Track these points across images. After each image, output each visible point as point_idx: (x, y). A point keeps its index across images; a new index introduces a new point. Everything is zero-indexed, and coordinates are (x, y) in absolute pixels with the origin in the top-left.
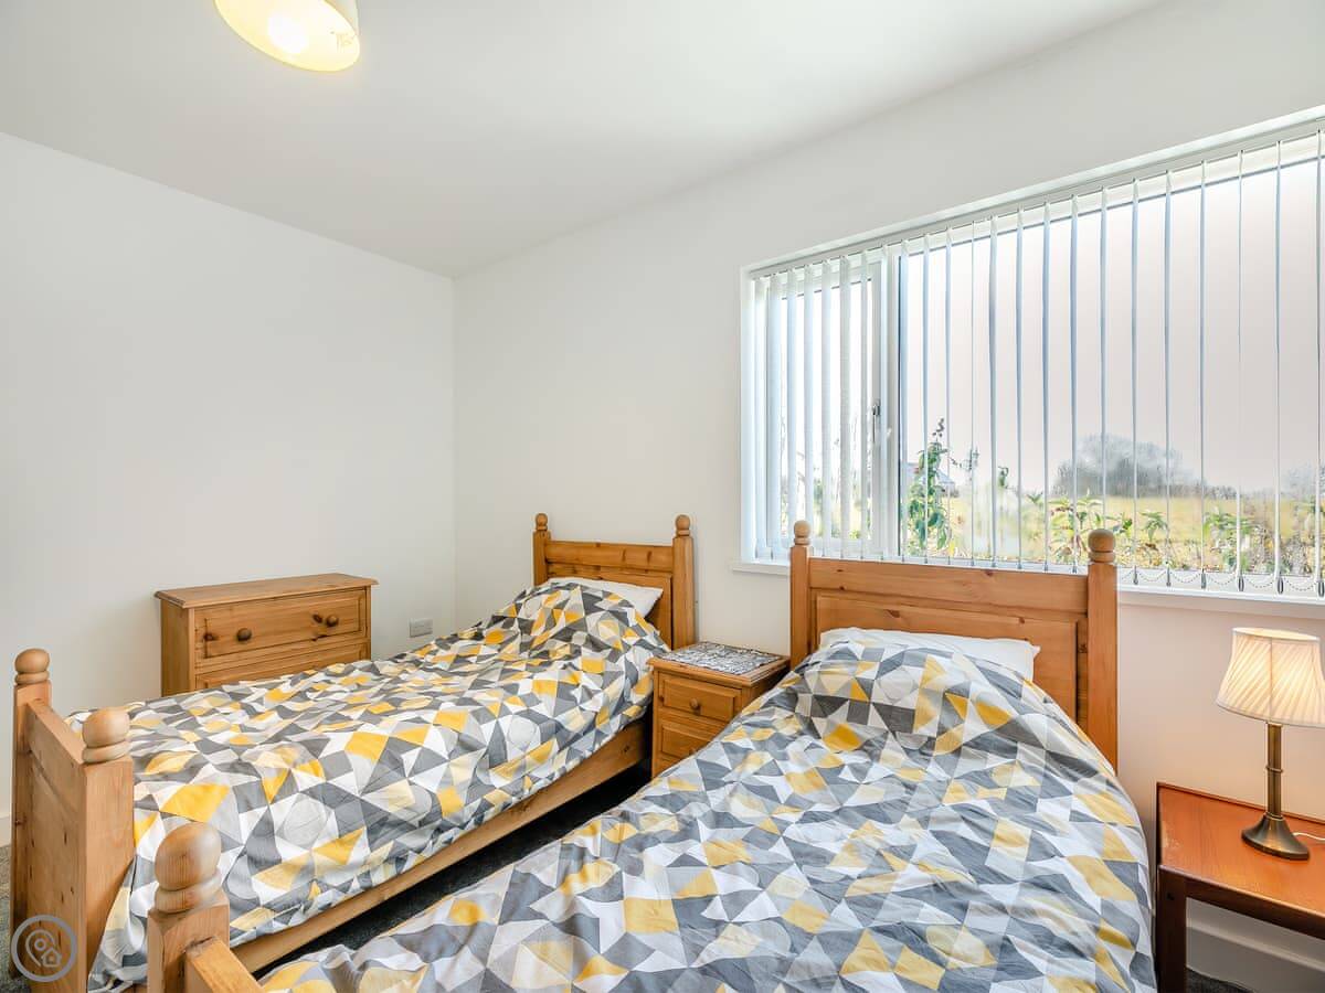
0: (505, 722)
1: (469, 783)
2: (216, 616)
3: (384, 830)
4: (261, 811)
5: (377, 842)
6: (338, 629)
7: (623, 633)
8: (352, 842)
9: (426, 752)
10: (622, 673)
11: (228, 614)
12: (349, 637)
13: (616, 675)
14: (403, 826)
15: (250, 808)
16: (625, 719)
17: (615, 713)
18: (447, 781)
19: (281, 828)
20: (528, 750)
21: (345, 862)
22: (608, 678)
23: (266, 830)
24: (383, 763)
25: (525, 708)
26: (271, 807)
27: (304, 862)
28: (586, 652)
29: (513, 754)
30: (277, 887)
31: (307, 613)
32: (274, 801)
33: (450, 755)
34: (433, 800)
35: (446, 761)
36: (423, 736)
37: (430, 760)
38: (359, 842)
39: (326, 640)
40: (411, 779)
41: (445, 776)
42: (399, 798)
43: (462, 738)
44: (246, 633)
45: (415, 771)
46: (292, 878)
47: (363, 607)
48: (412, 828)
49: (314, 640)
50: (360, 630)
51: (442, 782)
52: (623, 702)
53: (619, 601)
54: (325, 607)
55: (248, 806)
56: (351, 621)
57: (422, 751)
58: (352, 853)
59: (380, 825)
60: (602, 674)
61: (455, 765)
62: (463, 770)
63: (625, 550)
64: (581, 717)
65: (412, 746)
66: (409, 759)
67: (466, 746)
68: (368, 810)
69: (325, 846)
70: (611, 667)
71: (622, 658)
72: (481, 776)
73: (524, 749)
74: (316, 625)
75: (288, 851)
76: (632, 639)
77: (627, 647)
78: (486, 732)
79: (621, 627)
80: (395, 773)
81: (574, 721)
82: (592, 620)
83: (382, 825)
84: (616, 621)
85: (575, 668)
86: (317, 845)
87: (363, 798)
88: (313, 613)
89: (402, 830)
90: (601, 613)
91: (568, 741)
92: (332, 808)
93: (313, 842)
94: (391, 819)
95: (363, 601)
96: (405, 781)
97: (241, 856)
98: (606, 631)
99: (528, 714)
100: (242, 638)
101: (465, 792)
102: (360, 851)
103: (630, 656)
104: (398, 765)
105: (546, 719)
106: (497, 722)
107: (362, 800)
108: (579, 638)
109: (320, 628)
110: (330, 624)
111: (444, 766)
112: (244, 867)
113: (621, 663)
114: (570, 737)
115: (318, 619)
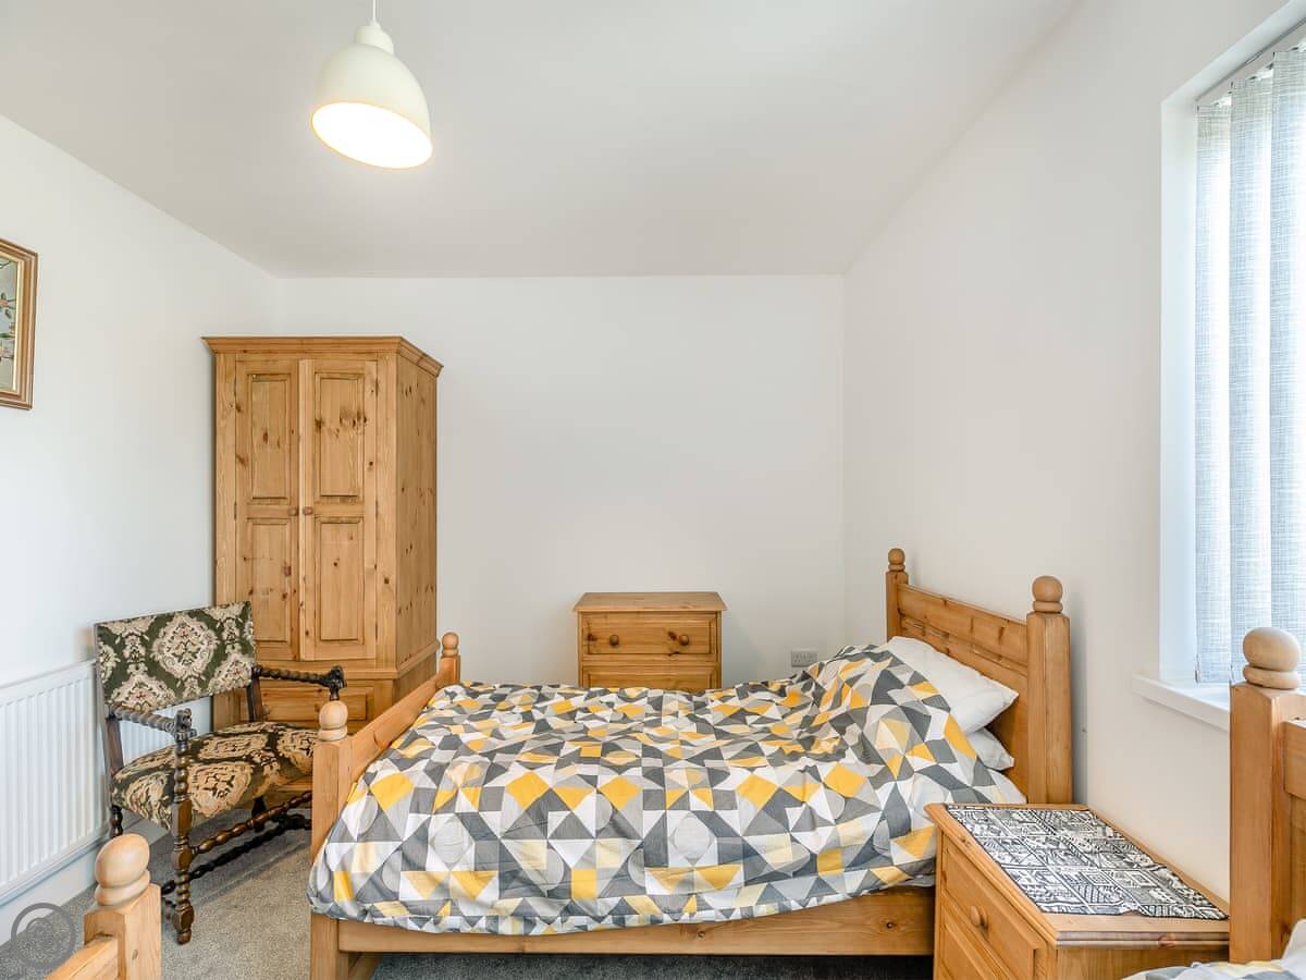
0: (675, 818)
1: (614, 874)
2: (597, 621)
3: (515, 883)
4: (424, 817)
5: (507, 892)
6: (692, 649)
7: (910, 747)
8: (486, 880)
9: (573, 819)
10: (878, 810)
11: (603, 621)
12: (701, 658)
13: (868, 809)
14: (533, 889)
15: (418, 812)
16: (871, 882)
17: (855, 864)
18: (588, 859)
19: (434, 839)
20: (697, 865)
21: (474, 897)
22: (853, 808)
23: (422, 836)
24: (529, 814)
25: (711, 810)
26: (434, 817)
27: (442, 879)
28: (851, 757)
29: (676, 861)
30: (419, 891)
31: (663, 629)
32: (436, 813)
33: (598, 832)
34: (565, 874)
35: (591, 837)
36: (578, 801)
37: (574, 829)
38: (490, 883)
39: (679, 657)
40: (551, 841)
41: (587, 853)
42: (533, 855)
43: (616, 818)
44: (615, 639)
45: (557, 835)
46: (432, 889)
47: (714, 631)
48: (541, 894)
49: (670, 655)
50: (710, 653)
51: (582, 859)
52: (869, 855)
53: (930, 695)
54: (680, 625)
55: (416, 809)
56: (703, 643)
57: (569, 815)
58: (484, 891)
59: (511, 877)
60: (846, 799)
61: (602, 846)
62: (612, 855)
63: (976, 615)
64: (789, 849)
65: (564, 807)
66: (555, 819)
67: (617, 827)
68: (505, 856)
69: (462, 872)
70: (865, 794)
71: (888, 787)
72: (633, 871)
73: (693, 861)
74: (671, 642)
75: (434, 864)
76: (921, 761)
77: (907, 771)
78: (647, 821)
79: (912, 737)
80: (536, 829)
81: (778, 851)
82: (876, 713)
83: (514, 877)
84: (908, 726)
85: (818, 778)
86: (457, 868)
87: (503, 841)
88: (668, 629)
89: (532, 891)
90: (889, 707)
91: (762, 876)
92: (476, 840)
93: (455, 864)
94: (521, 874)
95: (713, 626)
96: (545, 841)
97: (398, 849)
98: (888, 735)
99: (710, 820)
100: (614, 643)
101: (607, 881)
102: (489, 892)
103: (906, 788)
104: (542, 823)
105: (732, 834)
106: (664, 816)
107: (501, 844)
108: (852, 733)
109: (676, 646)
110: (684, 644)
111: (588, 842)
112: (398, 861)
113: (883, 795)
114: (765, 872)
115: (672, 636)
